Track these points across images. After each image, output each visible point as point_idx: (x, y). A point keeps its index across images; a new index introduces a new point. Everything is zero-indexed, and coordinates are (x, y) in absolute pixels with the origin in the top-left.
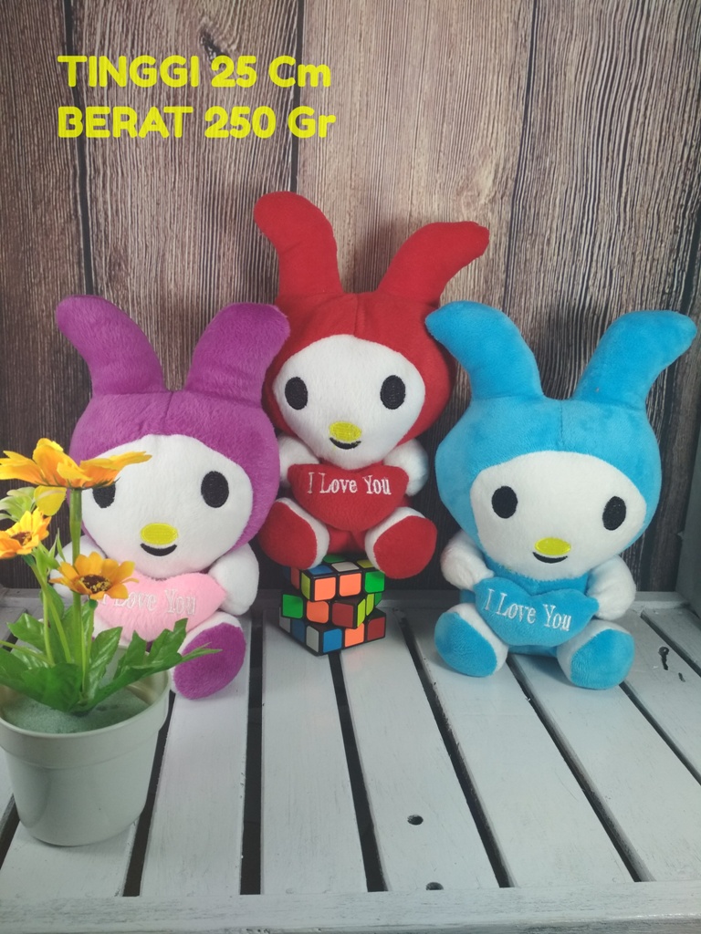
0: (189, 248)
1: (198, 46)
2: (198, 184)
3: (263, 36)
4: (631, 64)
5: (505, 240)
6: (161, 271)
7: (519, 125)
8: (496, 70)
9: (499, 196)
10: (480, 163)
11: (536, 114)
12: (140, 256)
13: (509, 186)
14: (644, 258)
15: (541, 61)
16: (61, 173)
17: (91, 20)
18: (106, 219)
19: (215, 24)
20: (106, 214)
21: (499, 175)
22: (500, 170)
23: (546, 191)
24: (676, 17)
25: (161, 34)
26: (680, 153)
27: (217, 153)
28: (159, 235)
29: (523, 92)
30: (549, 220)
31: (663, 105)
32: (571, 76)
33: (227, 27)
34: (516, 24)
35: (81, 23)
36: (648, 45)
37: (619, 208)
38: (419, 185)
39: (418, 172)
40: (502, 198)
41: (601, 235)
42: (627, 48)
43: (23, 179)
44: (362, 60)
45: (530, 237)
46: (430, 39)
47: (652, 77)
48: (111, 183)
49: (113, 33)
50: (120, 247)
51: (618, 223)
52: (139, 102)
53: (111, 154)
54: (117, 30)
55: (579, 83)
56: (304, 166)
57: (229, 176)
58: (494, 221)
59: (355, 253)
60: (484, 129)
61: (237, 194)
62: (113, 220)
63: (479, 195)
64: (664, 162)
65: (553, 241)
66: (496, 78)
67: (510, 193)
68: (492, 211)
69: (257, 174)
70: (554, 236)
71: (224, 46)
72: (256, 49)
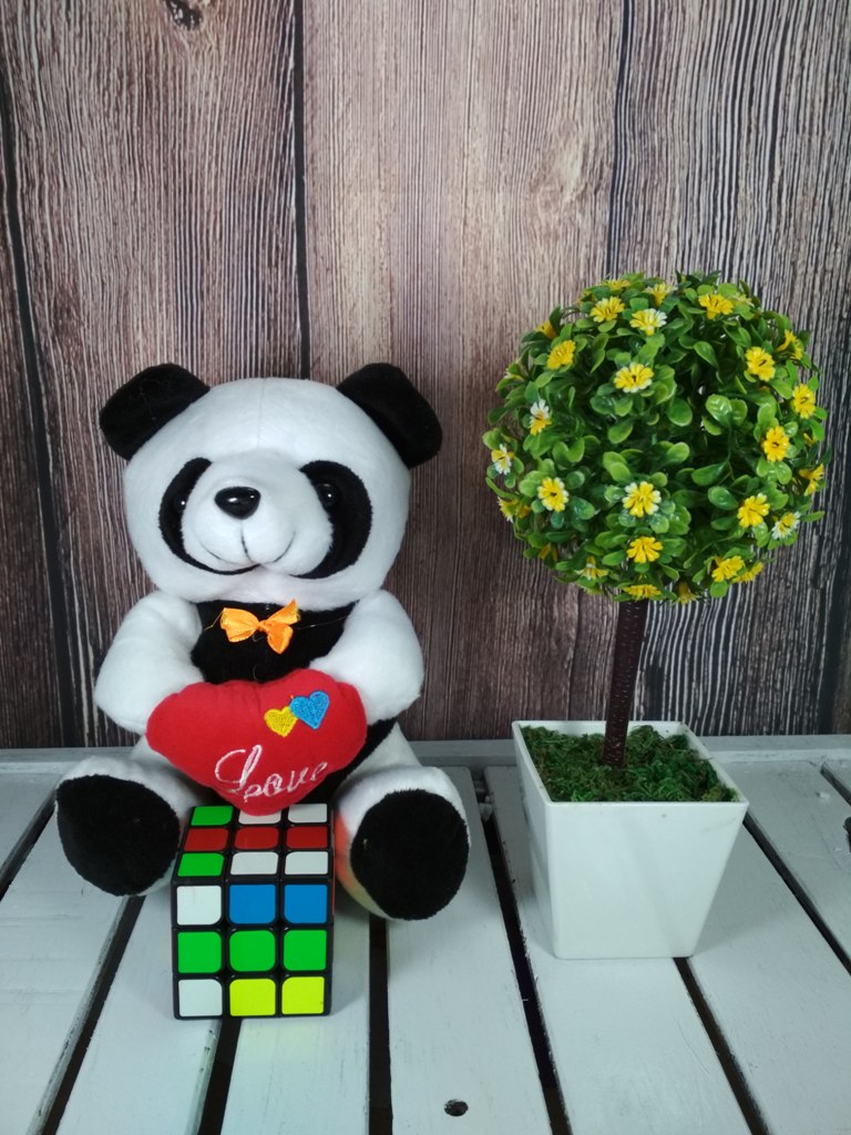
0: (161, 282)
1: (157, 2)
2: (167, 194)
5: (601, 252)
6: (125, 317)
7: (611, 89)
8: (577, 11)
9: (591, 189)
10: (561, 144)
11: (636, 72)
12: (96, 297)
13: (605, 175)
14: (811, 269)
18: (46, 248)
20: (46, 241)
21: (590, 161)
22: (591, 153)
23: (660, 180)
27: (191, 148)
28: (119, 267)
29: (617, 41)
30: (666, 221)
31: (828, 50)
32: (690, 14)
37: (769, 200)
38: (475, 181)
39: (473, 162)
40: (595, 193)
41: (744, 239)
44: (386, 9)
45: (638, 246)
48: (50, 198)
50: (68, 287)
51: (769, 220)
52: (80, 84)
53: (50, 158)
55: (706, 21)
56: (312, 161)
57: (209, 180)
58: (585, 226)
59: (391, 281)
60: (564, 96)
61: (222, 205)
62: (56, 250)
63: (562, 190)
64: (834, 131)
65: (674, 250)
66: (577, 22)
67: (607, 185)
68: (582, 211)
69: (247, 175)
70: (674, 243)
71: (193, 1)
72: (238, 2)
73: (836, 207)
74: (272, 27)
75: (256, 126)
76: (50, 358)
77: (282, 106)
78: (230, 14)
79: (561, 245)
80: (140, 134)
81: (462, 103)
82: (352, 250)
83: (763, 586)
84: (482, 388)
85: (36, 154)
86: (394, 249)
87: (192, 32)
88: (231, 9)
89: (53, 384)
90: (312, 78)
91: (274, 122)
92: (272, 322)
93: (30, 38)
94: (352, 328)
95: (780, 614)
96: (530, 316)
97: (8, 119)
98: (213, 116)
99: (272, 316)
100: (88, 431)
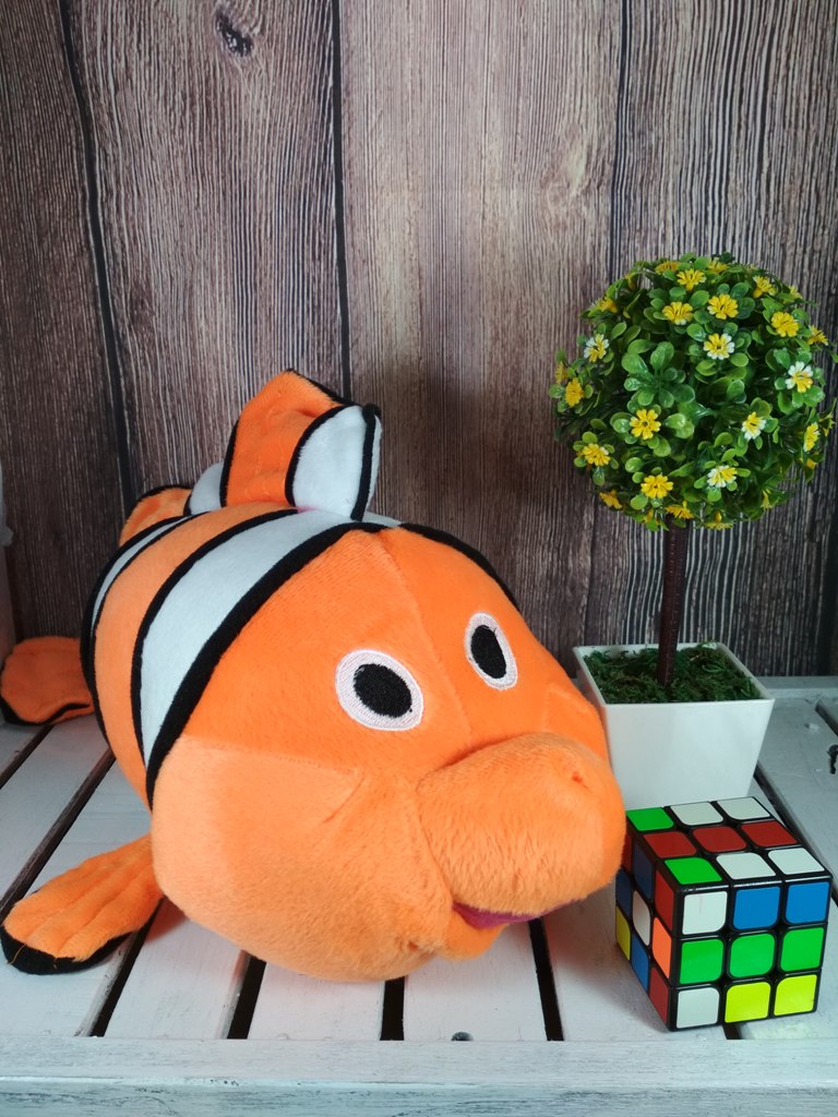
0: (220, 276)
1: (215, 32)
2: (225, 199)
3: (291, 13)
5: (605, 240)
6: (190, 307)
7: (613, 95)
8: (581, 28)
9: (594, 185)
10: (568, 145)
11: (635, 79)
12: (165, 290)
13: (606, 172)
16: (68, 198)
17: (90, 13)
18: (123, 250)
19: (233, 4)
20: (123, 243)
21: (593, 160)
22: (594, 153)
23: (655, 176)
25: (170, 22)
27: (245, 159)
28: (185, 264)
29: (617, 52)
30: (661, 211)
32: (685, 23)
33: (247, 7)
35: (78, 17)
37: (758, 190)
38: (492, 179)
39: (490, 163)
40: (598, 188)
41: (735, 226)
43: (25, 208)
44: (412, 31)
45: (638, 234)
48: (126, 205)
49: (116, 26)
50: (142, 279)
51: (758, 207)
52: (150, 106)
53: (126, 170)
54: (119, 23)
55: (698, 31)
56: (349, 166)
57: (261, 186)
58: (590, 217)
59: (420, 270)
60: (570, 102)
61: (272, 208)
62: (131, 250)
63: (568, 186)
64: (819, 125)
65: (670, 236)
66: (580, 37)
67: (608, 181)
68: (588, 206)
69: (294, 181)
70: (670, 230)
71: (245, 31)
72: (283, 30)
73: (823, 194)
74: (313, 51)
75: (300, 138)
76: (127, 344)
77: (323, 120)
78: (277, 41)
79: (569, 235)
80: (202, 147)
81: (479, 112)
82: (385, 244)
83: (762, 539)
84: (501, 364)
85: (113, 167)
86: (422, 242)
87: (244, 57)
88: (277, 36)
89: (130, 367)
90: (348, 94)
91: (316, 134)
92: (316, 308)
93: (107, 67)
94: (386, 312)
95: (778, 565)
96: (543, 298)
97: (89, 136)
98: (264, 131)
99: (316, 304)
100: (159, 407)
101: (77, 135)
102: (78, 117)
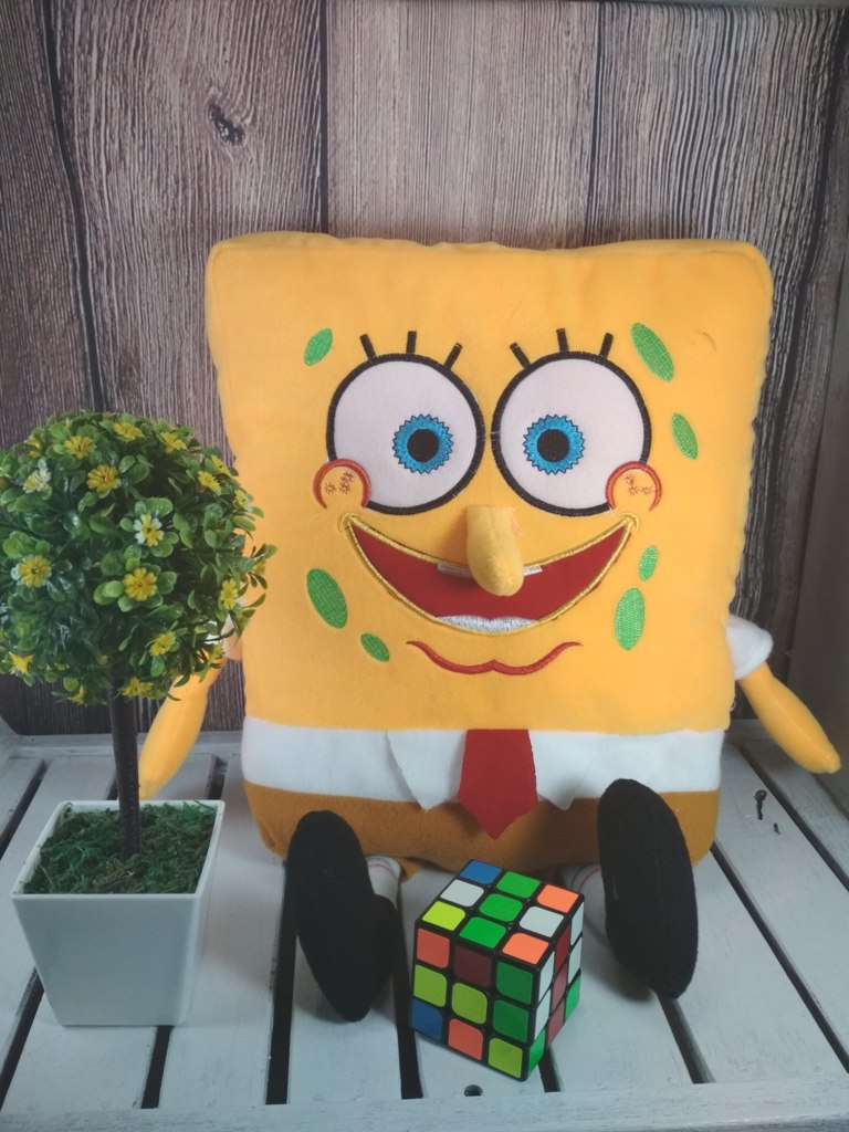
1: (207, 121)
3: (282, 106)
4: (716, 116)
6: (178, 378)
7: (583, 197)
8: (555, 134)
11: (603, 183)
12: (154, 360)
15: (607, 119)
16: (59, 268)
17: (83, 94)
18: (113, 319)
19: (225, 95)
20: (113, 313)
24: (769, 57)
25: (163, 109)
26: (777, 216)
28: (174, 337)
29: (587, 158)
31: (756, 163)
32: (644, 134)
33: (239, 98)
34: (577, 78)
35: (70, 98)
36: (737, 92)
42: (711, 97)
43: (15, 275)
44: (397, 130)
46: (476, 100)
47: (742, 129)
48: (116, 278)
49: (110, 109)
50: (131, 350)
52: (143, 187)
54: (114, 106)
55: (654, 141)
60: (542, 202)
62: (121, 320)
66: (554, 143)
71: (236, 120)
72: (274, 122)
74: (303, 144)
75: (289, 224)
77: (310, 208)
78: (268, 132)
80: (193, 229)
85: (104, 241)
87: (236, 146)
90: (335, 185)
91: (303, 221)
93: (99, 150)
97: (79, 211)
98: (254, 217)
101: (67, 208)
102: (69, 192)
